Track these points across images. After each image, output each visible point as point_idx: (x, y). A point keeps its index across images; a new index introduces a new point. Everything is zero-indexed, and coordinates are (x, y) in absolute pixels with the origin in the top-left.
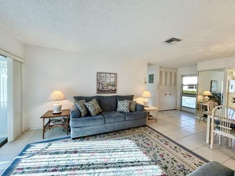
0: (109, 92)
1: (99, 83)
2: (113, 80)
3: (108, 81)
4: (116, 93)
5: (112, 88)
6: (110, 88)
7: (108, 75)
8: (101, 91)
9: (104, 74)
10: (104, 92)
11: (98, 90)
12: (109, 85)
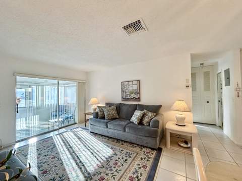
0: (132, 99)
1: (123, 91)
2: (135, 87)
3: (131, 89)
4: (140, 101)
5: (135, 96)
6: (133, 95)
7: (131, 83)
8: (125, 99)
9: (127, 83)
10: (128, 100)
11: (122, 98)
12: (131, 93)
